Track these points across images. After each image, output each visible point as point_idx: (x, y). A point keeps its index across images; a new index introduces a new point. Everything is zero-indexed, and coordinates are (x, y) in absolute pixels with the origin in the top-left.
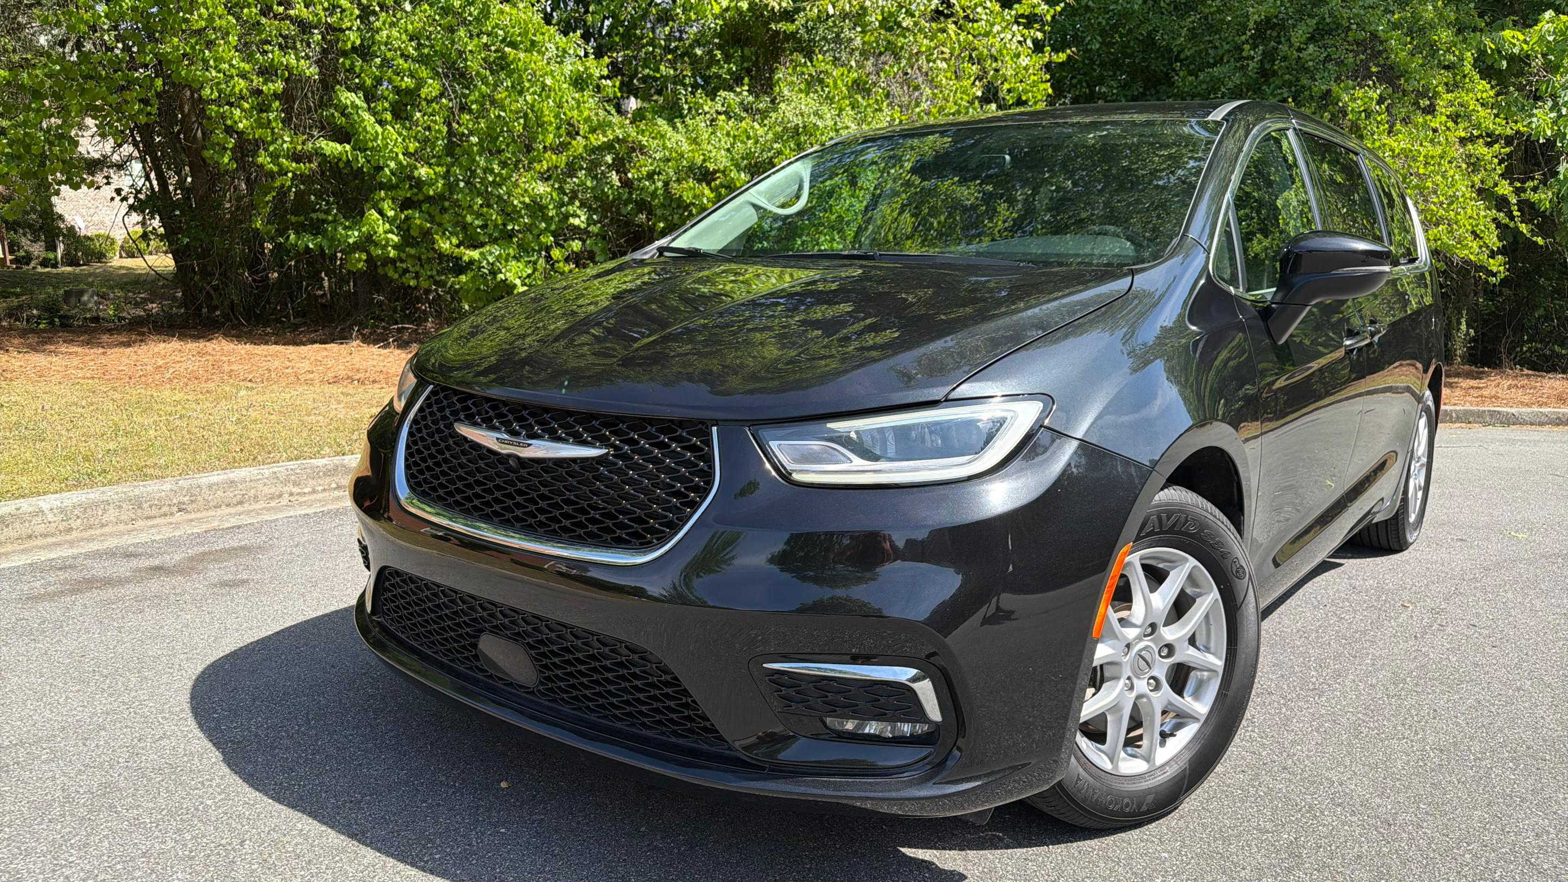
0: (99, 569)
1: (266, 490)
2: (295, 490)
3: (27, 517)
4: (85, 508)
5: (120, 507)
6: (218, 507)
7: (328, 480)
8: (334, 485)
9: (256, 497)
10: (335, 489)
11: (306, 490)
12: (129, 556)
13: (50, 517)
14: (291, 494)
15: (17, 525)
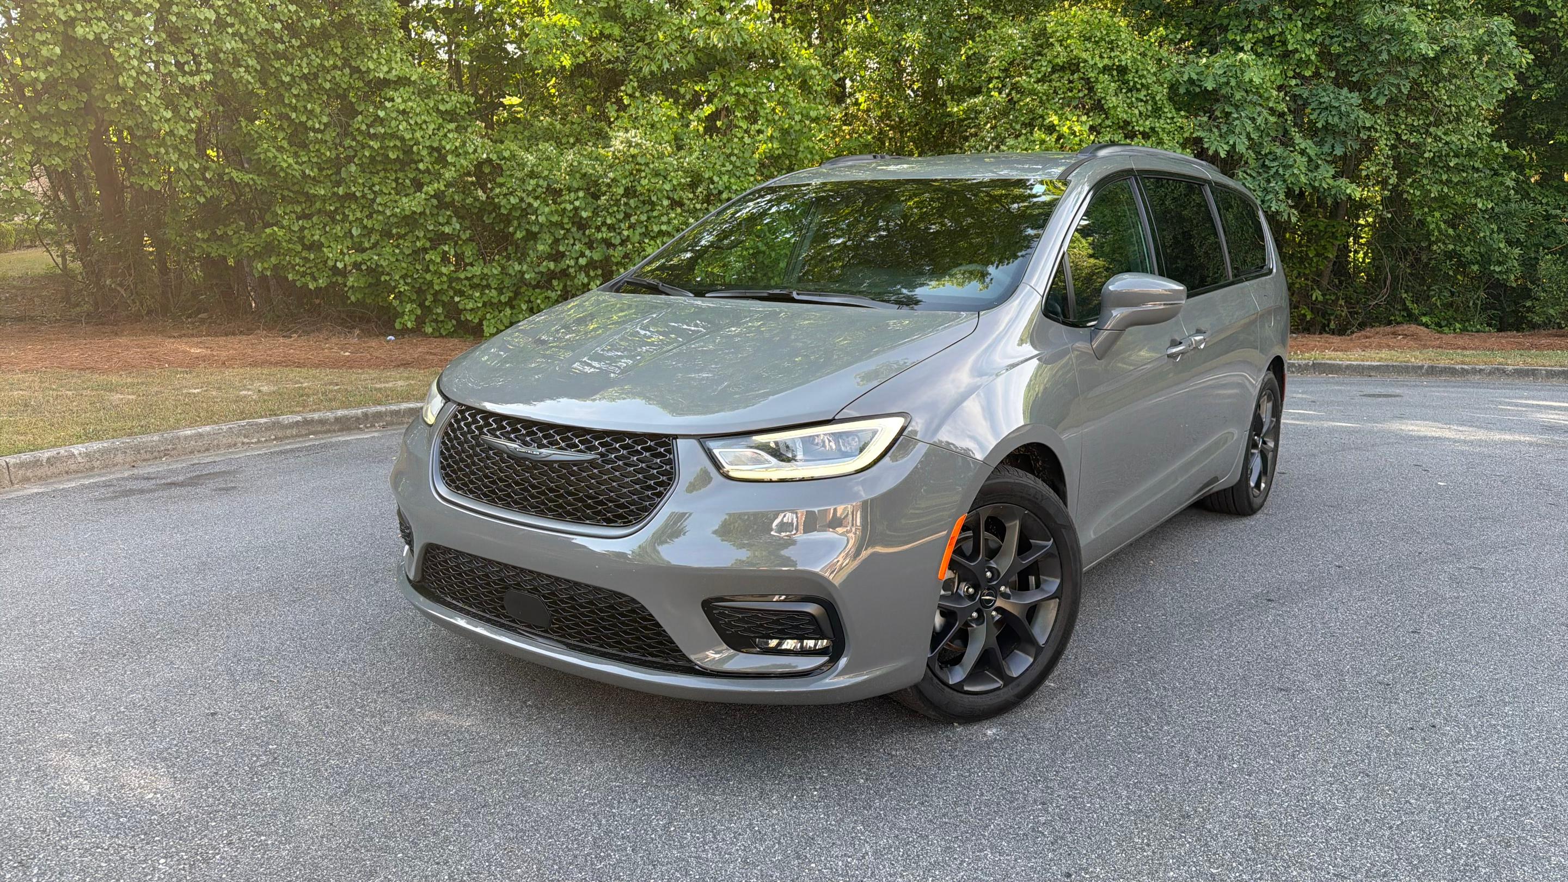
0: (130, 485)
1: (225, 441)
2: (246, 440)
3: (64, 459)
4: (103, 452)
5: (126, 452)
6: (192, 452)
7: (268, 434)
8: (273, 437)
9: (218, 445)
10: (274, 440)
11: (253, 441)
12: (148, 479)
13: (80, 459)
14: (243, 443)
15: (58, 464)
